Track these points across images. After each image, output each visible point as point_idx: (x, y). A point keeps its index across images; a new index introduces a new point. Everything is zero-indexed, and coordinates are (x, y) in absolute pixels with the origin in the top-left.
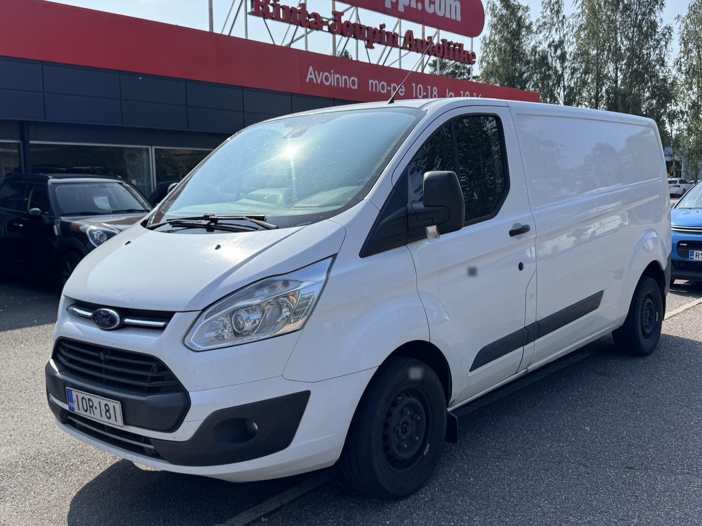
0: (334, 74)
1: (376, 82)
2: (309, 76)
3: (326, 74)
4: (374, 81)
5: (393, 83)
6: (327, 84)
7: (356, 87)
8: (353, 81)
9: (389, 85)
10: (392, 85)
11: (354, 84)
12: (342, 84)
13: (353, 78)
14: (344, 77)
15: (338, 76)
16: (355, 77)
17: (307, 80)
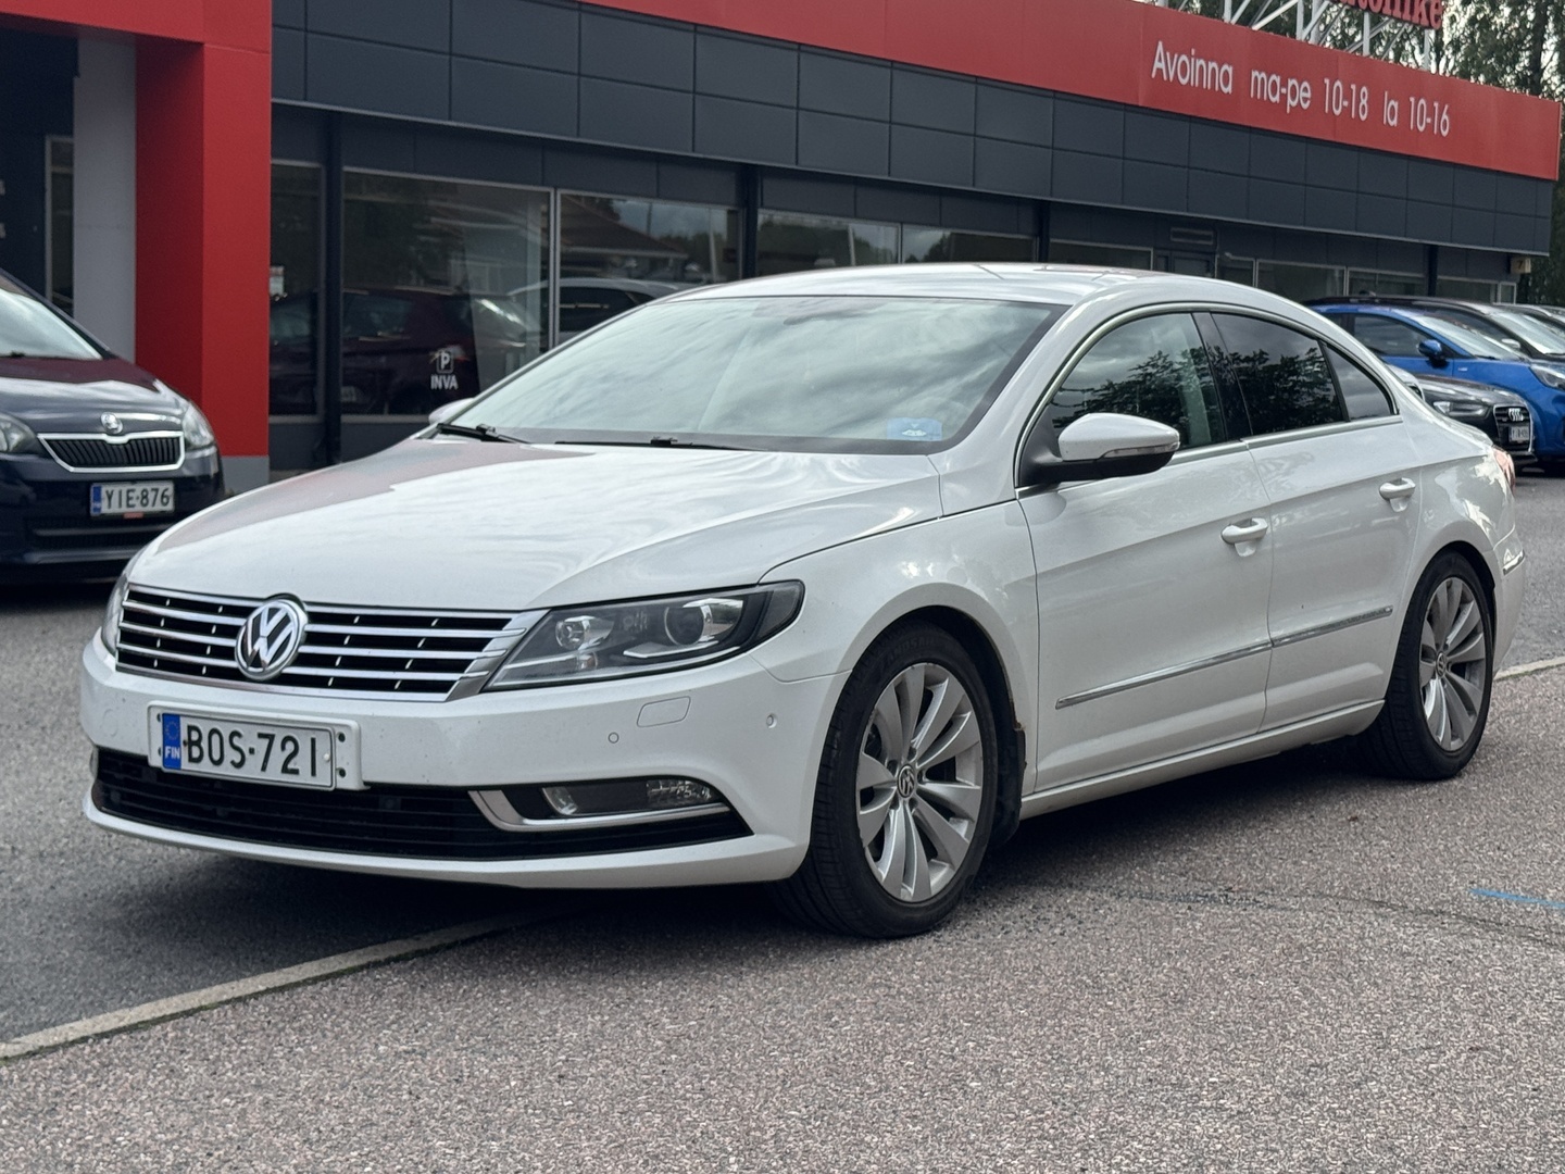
1: (1263, 75)
2: (1157, 65)
3: (1184, 58)
4: (1262, 70)
6: (1184, 81)
7: (1229, 88)
8: (1226, 72)
9: (1284, 84)
10: (1292, 82)
11: (1226, 85)
12: (1207, 84)
13: (1225, 67)
14: (1213, 65)
15: (1202, 62)
16: (1229, 64)
17: (1153, 75)
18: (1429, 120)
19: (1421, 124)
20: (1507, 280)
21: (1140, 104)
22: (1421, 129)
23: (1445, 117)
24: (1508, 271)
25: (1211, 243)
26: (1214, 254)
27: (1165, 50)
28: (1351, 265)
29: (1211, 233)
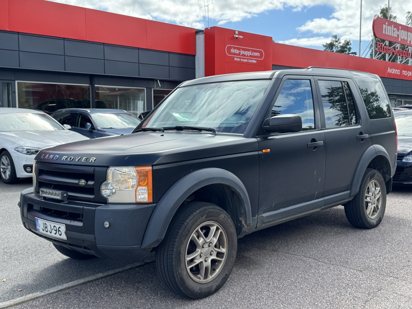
0: (394, 69)
1: (404, 71)
2: (388, 71)
3: (392, 69)
4: (404, 70)
5: (409, 71)
6: (392, 73)
7: (399, 74)
8: (399, 71)
9: (407, 72)
10: (409, 72)
11: (399, 73)
12: (396, 73)
13: (399, 70)
14: (397, 70)
15: (395, 70)
16: (399, 69)
17: (388, 72)
21: (386, 77)
26: (396, 99)
27: (390, 68)
29: (396, 96)
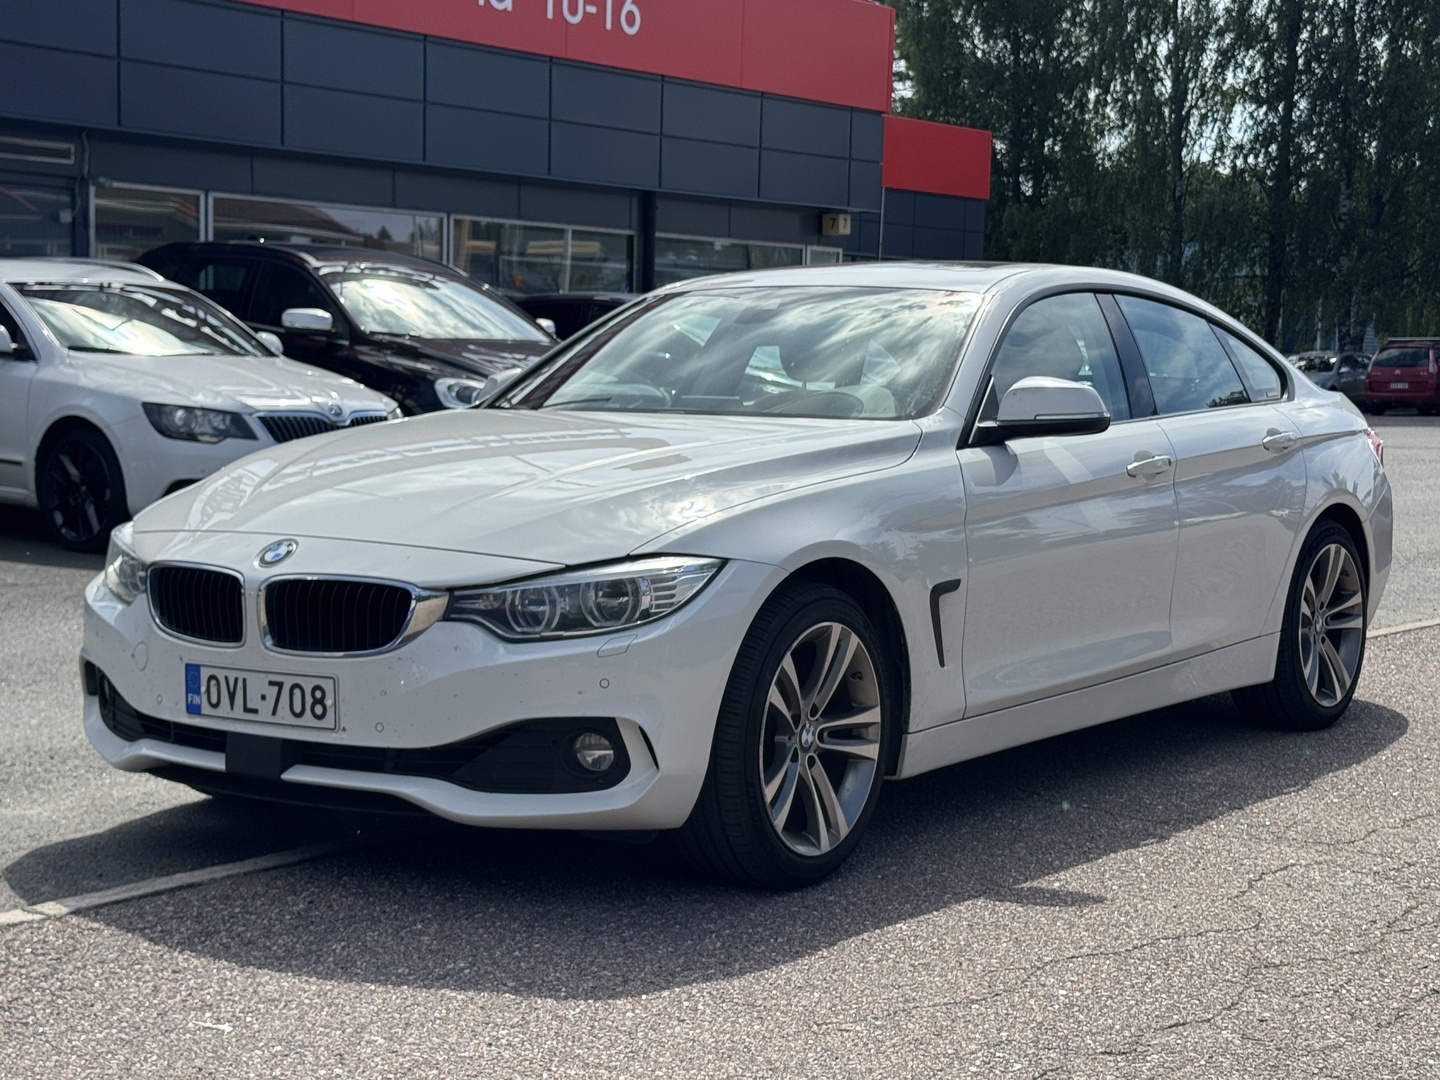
18: (592, 9)
19: (573, 11)
20: (819, 244)
22: (574, 20)
23: (629, 6)
24: (820, 231)
25: (70, 162)
28: (458, 212)
